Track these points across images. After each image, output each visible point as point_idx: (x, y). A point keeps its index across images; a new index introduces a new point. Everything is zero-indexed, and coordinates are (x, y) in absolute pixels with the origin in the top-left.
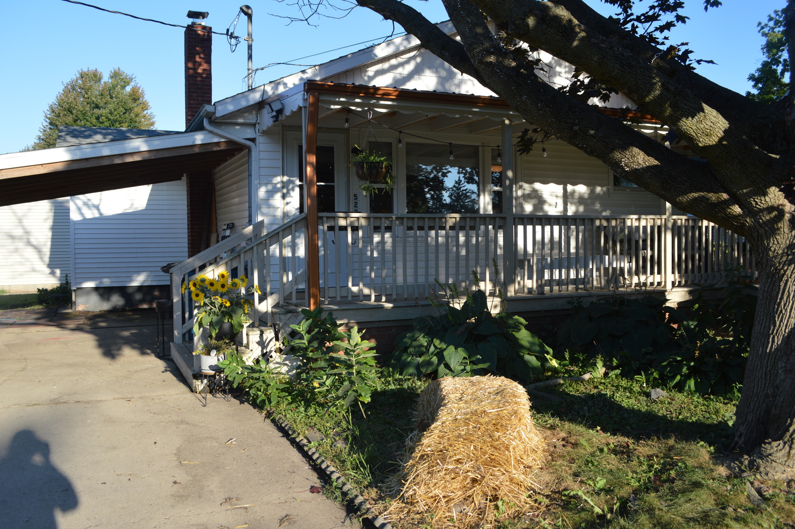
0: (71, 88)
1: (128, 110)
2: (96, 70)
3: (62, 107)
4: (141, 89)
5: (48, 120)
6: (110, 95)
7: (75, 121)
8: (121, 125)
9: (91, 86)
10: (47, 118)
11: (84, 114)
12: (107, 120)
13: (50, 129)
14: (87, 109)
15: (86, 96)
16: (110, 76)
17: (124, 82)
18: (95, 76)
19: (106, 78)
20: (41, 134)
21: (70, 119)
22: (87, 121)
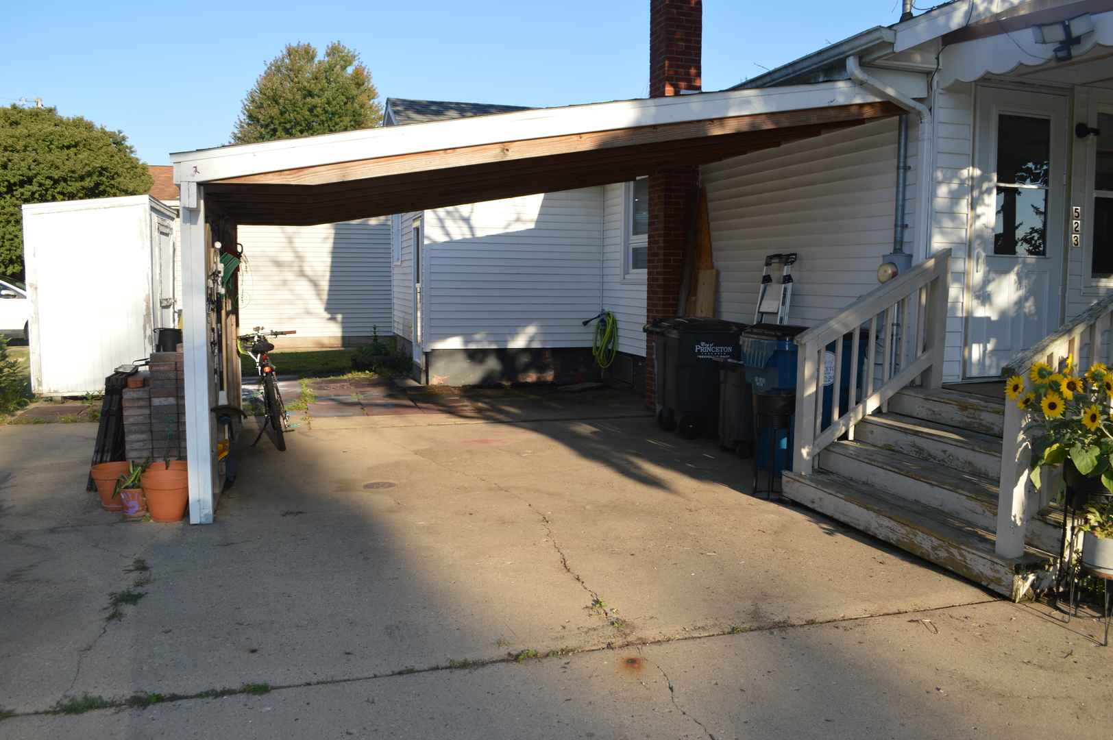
0: (276, 69)
1: (350, 99)
2: (309, 44)
3: (265, 94)
4: (366, 71)
5: (245, 112)
6: (326, 78)
7: (282, 113)
8: (341, 119)
9: (302, 67)
10: (246, 109)
11: (294, 105)
12: (323, 112)
13: (248, 124)
14: (298, 97)
15: (296, 80)
16: (327, 52)
17: (345, 61)
18: (307, 52)
19: (321, 56)
20: (236, 131)
21: (275, 111)
22: (298, 113)
